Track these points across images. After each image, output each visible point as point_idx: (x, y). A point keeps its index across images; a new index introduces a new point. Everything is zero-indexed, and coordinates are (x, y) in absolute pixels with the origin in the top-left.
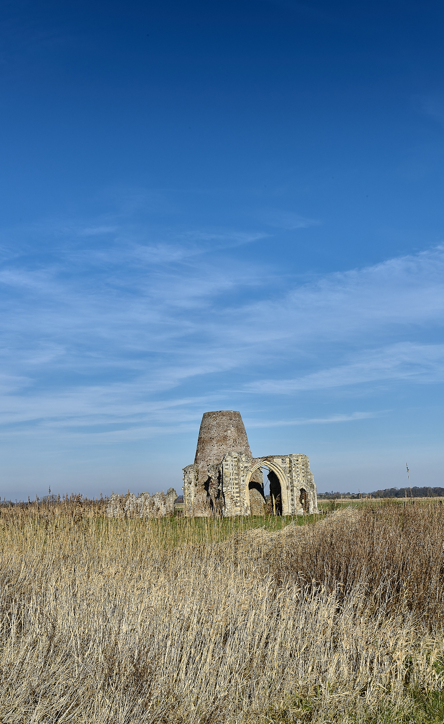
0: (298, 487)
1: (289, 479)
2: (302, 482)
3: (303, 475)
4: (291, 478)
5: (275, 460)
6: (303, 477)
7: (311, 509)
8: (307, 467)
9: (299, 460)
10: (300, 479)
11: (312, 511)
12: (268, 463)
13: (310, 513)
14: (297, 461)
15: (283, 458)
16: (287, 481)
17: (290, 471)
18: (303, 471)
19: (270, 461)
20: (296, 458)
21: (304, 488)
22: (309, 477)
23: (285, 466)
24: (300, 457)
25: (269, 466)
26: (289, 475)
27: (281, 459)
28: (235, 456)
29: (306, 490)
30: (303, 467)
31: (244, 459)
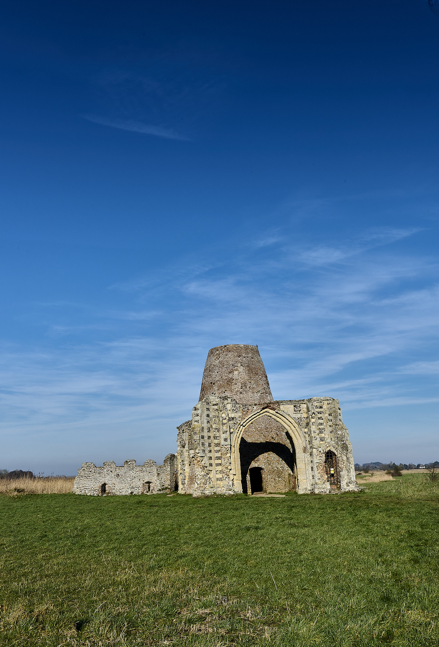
0: (320, 449)
1: (307, 436)
2: (329, 440)
3: (331, 429)
4: (309, 435)
5: (282, 407)
6: (331, 432)
7: (343, 484)
8: (336, 417)
9: (325, 407)
10: (327, 436)
11: (345, 487)
12: (271, 411)
13: (343, 490)
14: (321, 407)
15: (296, 404)
16: (303, 439)
17: (308, 424)
18: (330, 423)
19: (274, 409)
20: (318, 404)
21: (333, 450)
22: (339, 432)
23: (299, 416)
24: (326, 402)
25: (274, 417)
26: (306, 430)
27: (292, 406)
28: (214, 403)
29: (336, 453)
30: (330, 418)
31: (229, 406)
